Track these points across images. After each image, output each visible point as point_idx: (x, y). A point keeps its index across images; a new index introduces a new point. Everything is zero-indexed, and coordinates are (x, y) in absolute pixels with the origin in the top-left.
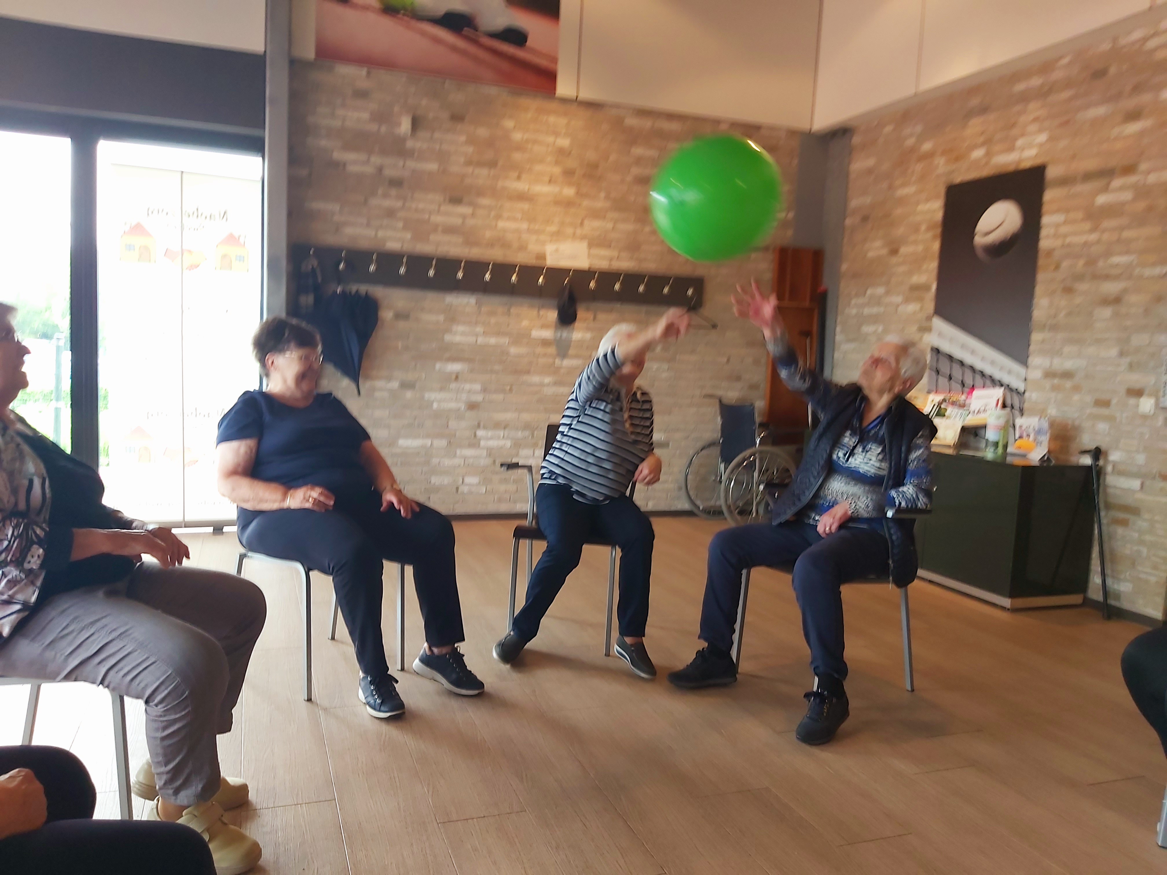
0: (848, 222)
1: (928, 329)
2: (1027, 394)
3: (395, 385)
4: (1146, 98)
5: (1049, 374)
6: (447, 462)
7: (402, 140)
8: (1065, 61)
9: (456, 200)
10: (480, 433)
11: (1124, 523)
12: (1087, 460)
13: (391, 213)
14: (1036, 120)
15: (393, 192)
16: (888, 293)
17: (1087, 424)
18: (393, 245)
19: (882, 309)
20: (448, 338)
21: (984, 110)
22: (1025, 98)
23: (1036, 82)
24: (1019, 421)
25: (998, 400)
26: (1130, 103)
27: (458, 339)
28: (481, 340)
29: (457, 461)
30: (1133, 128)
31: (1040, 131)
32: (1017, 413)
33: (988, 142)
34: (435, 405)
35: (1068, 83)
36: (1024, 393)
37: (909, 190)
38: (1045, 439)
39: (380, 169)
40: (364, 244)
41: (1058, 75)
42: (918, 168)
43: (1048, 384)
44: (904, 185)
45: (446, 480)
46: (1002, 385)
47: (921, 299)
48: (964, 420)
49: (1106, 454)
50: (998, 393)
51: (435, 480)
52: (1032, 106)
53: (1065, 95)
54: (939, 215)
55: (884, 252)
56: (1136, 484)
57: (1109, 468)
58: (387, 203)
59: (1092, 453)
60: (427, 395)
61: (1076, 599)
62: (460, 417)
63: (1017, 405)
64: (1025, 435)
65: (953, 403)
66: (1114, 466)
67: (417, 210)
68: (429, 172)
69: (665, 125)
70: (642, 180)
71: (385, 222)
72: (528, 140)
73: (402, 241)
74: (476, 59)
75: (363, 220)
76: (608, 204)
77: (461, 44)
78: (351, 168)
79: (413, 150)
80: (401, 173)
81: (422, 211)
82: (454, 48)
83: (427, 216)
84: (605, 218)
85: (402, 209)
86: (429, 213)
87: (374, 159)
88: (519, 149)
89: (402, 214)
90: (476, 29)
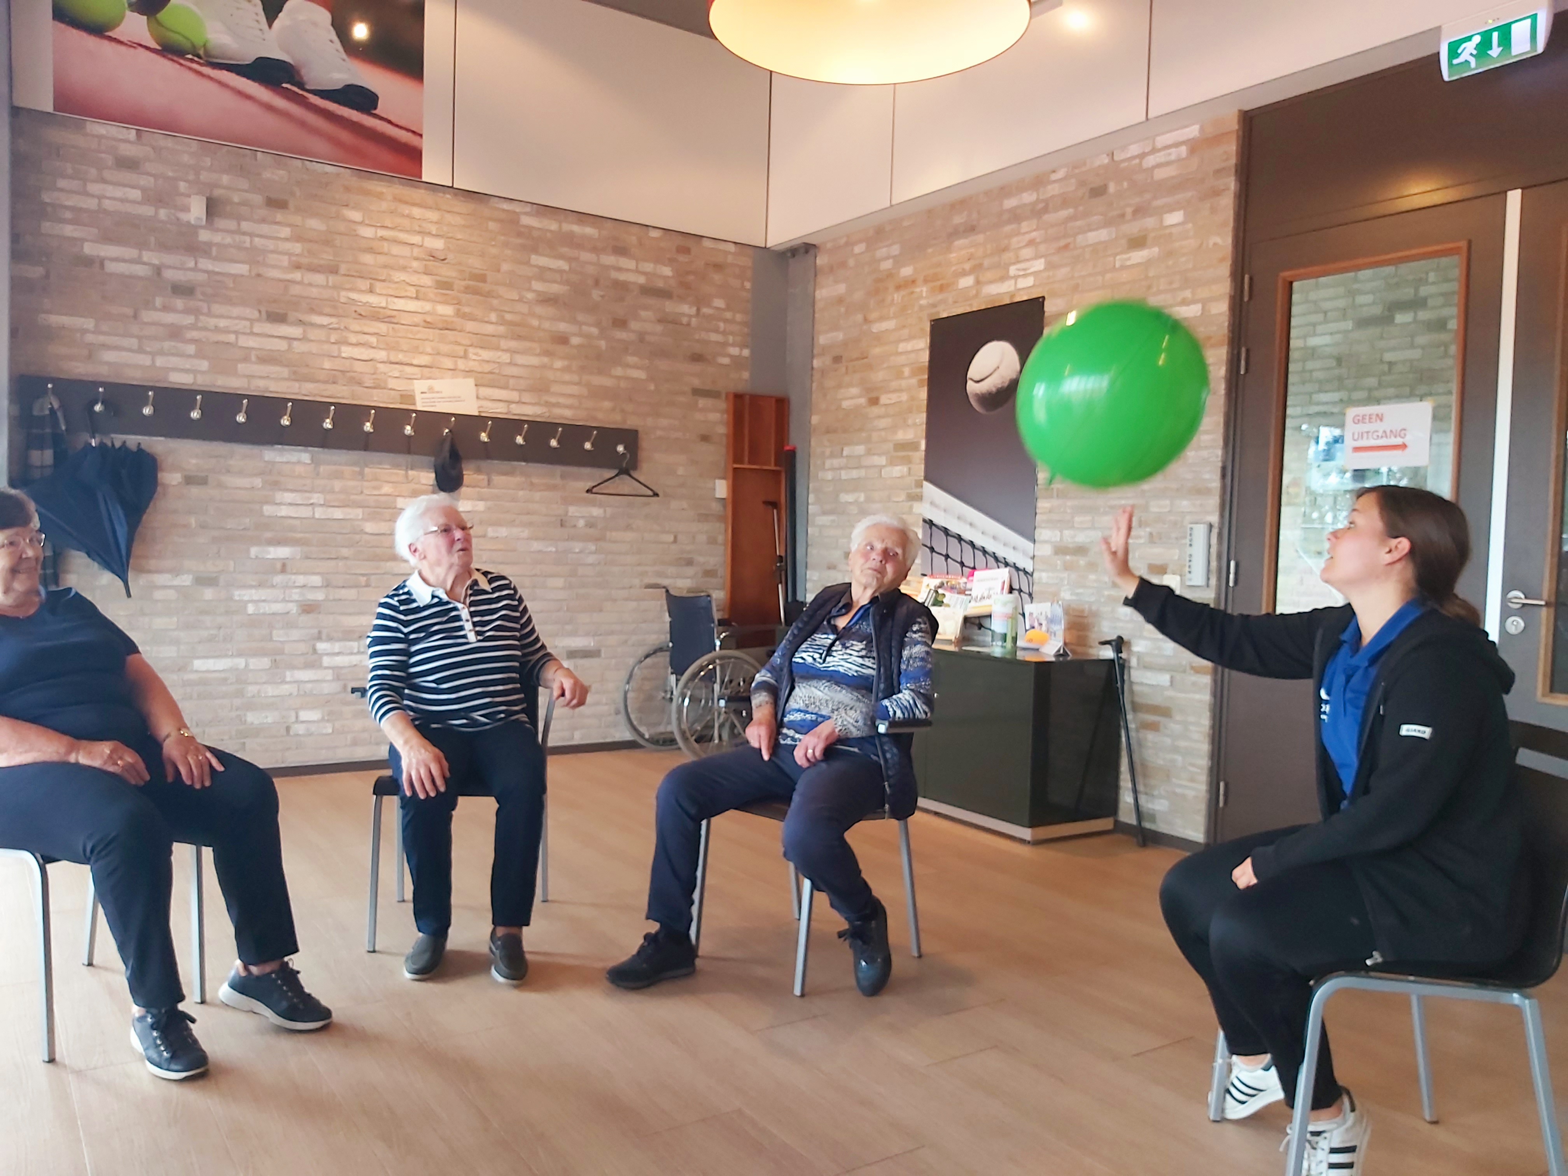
0: (816, 363)
1: (919, 498)
2: (1035, 575)
3: (186, 580)
4: (1150, 222)
5: (1060, 550)
6: (271, 691)
7: (194, 229)
8: (1060, 174)
9: (278, 318)
10: (321, 646)
11: (1154, 727)
12: (1108, 653)
13: (175, 333)
14: (1031, 243)
15: (179, 303)
16: (869, 453)
17: (1105, 609)
18: (180, 379)
19: (862, 473)
20: (268, 510)
21: (971, 229)
22: (1016, 216)
23: (1028, 197)
24: (1029, 608)
25: (1004, 582)
26: (1133, 228)
27: (284, 511)
28: (319, 513)
29: (285, 689)
30: (1138, 256)
31: (1037, 257)
32: (1025, 597)
33: (977, 268)
34: (251, 609)
35: (1065, 201)
36: (1033, 573)
37: (889, 325)
38: (1060, 629)
39: (158, 270)
40: (134, 377)
41: (1053, 190)
42: (897, 297)
43: (1059, 562)
44: (882, 319)
45: (270, 718)
46: (1007, 564)
47: (908, 461)
48: (965, 609)
49: (1129, 644)
50: (1004, 573)
51: (252, 718)
52: (1025, 226)
53: (1064, 213)
54: (925, 357)
55: (862, 401)
56: (1164, 679)
57: (1134, 662)
58: (170, 318)
59: (1114, 643)
60: (238, 594)
61: (1105, 824)
62: (290, 625)
63: (1025, 588)
64: (1036, 625)
65: (952, 588)
66: (1138, 660)
67: (217, 329)
68: (235, 277)
69: (576, 228)
70: (548, 300)
71: (167, 345)
72: (382, 239)
73: (195, 372)
74: (303, 124)
75: (133, 343)
76: (501, 329)
77: (280, 102)
78: (111, 267)
79: (210, 244)
80: (191, 276)
81: (226, 331)
82: (269, 108)
83: (231, 338)
84: (497, 348)
85: (193, 327)
86: (236, 333)
87: (147, 256)
88: (371, 250)
89: (194, 334)
90: (301, 86)
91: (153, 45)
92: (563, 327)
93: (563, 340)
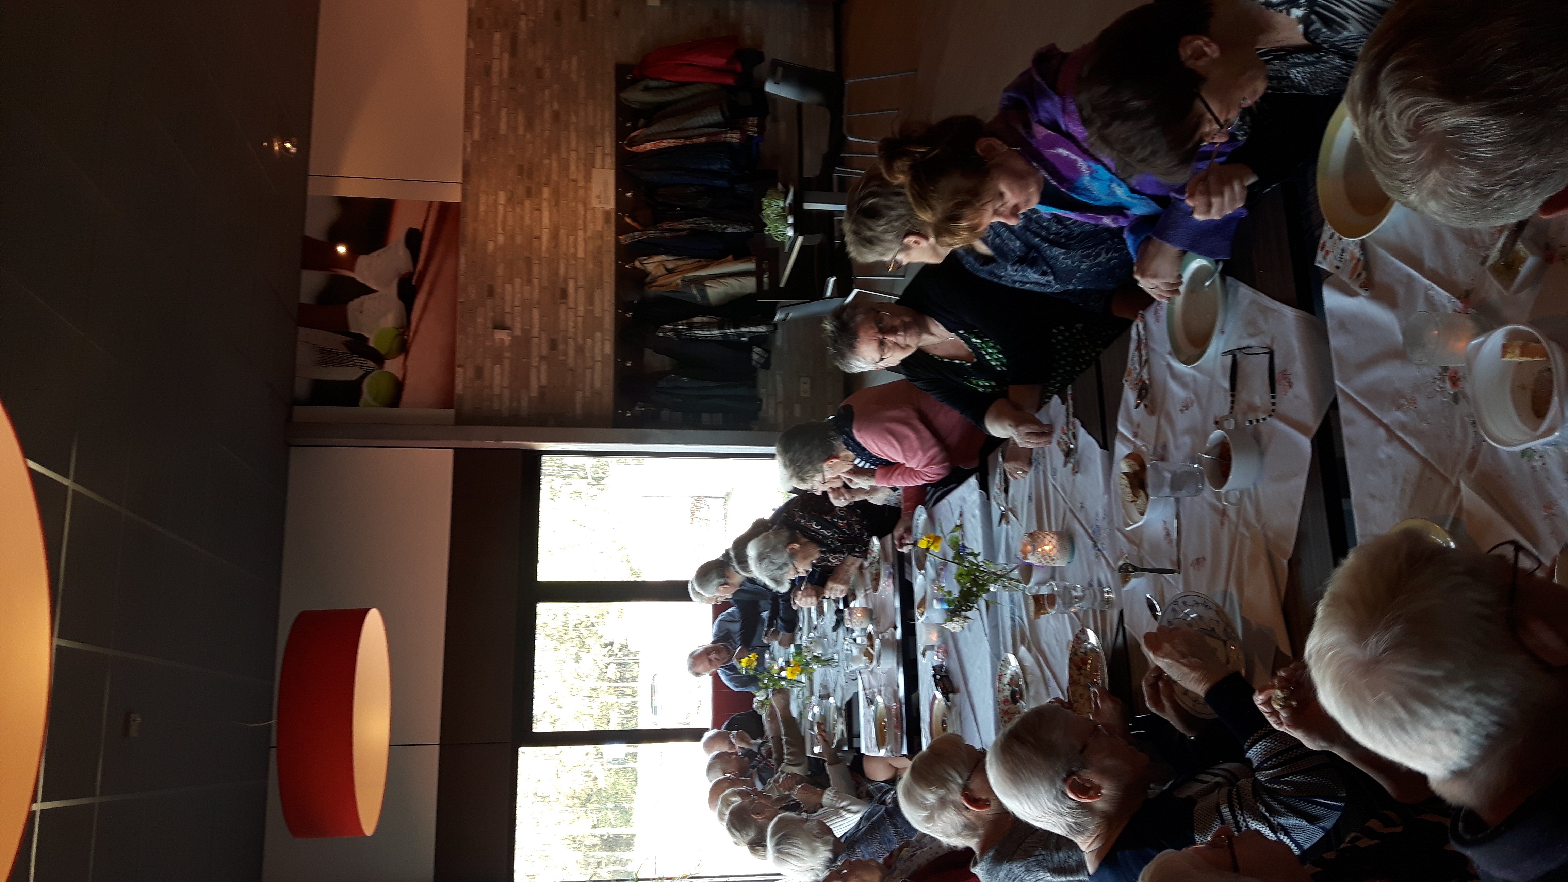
7: (514, 338)
9: (564, 294)
13: (580, 350)
15: (561, 347)
18: (609, 348)
39: (543, 358)
40: (610, 371)
58: (571, 352)
67: (575, 327)
68: (541, 316)
69: (477, 102)
70: (530, 125)
71: (588, 354)
72: (504, 229)
73: (603, 341)
74: (437, 274)
75: (588, 372)
76: (554, 156)
77: (426, 287)
78: (544, 381)
79: (523, 330)
80: (544, 341)
81: (576, 323)
82: (430, 293)
83: (580, 319)
84: (567, 159)
85: (575, 340)
86: (577, 317)
87: (534, 363)
88: (512, 237)
89: (580, 340)
90: (411, 274)
91: (402, 357)
92: (547, 115)
93: (556, 115)
